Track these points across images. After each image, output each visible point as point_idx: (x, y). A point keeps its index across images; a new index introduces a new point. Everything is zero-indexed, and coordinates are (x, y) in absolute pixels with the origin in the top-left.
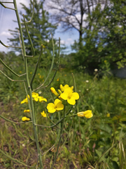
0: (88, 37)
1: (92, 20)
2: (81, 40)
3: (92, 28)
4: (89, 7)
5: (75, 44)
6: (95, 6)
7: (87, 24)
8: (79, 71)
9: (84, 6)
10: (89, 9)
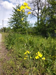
0: (41, 20)
1: (43, 13)
2: (38, 21)
3: (43, 16)
4: (41, 7)
5: (36, 23)
6: (44, 7)
7: (41, 14)
8: (38, 35)
9: (39, 7)
10: (41, 8)
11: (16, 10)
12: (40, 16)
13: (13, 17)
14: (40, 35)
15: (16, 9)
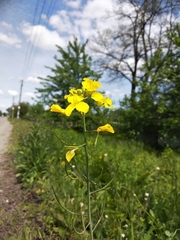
0: (144, 92)
1: (149, 69)
2: (134, 94)
3: (150, 80)
4: (146, 51)
5: (126, 99)
6: (154, 51)
7: (143, 74)
8: (130, 138)
9: (139, 50)
10: (146, 54)
11: (65, 55)
12: (141, 78)
13: (53, 75)
14: (137, 140)
15: (67, 51)
